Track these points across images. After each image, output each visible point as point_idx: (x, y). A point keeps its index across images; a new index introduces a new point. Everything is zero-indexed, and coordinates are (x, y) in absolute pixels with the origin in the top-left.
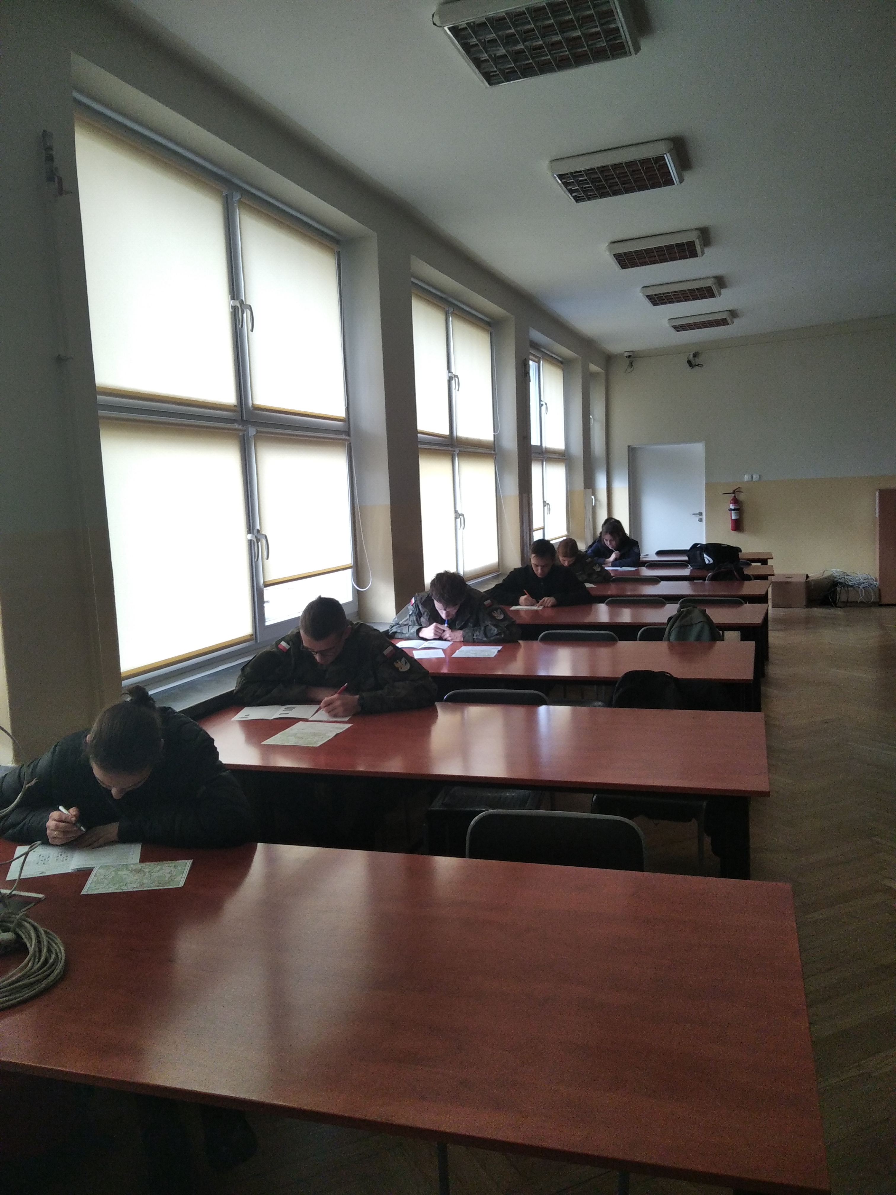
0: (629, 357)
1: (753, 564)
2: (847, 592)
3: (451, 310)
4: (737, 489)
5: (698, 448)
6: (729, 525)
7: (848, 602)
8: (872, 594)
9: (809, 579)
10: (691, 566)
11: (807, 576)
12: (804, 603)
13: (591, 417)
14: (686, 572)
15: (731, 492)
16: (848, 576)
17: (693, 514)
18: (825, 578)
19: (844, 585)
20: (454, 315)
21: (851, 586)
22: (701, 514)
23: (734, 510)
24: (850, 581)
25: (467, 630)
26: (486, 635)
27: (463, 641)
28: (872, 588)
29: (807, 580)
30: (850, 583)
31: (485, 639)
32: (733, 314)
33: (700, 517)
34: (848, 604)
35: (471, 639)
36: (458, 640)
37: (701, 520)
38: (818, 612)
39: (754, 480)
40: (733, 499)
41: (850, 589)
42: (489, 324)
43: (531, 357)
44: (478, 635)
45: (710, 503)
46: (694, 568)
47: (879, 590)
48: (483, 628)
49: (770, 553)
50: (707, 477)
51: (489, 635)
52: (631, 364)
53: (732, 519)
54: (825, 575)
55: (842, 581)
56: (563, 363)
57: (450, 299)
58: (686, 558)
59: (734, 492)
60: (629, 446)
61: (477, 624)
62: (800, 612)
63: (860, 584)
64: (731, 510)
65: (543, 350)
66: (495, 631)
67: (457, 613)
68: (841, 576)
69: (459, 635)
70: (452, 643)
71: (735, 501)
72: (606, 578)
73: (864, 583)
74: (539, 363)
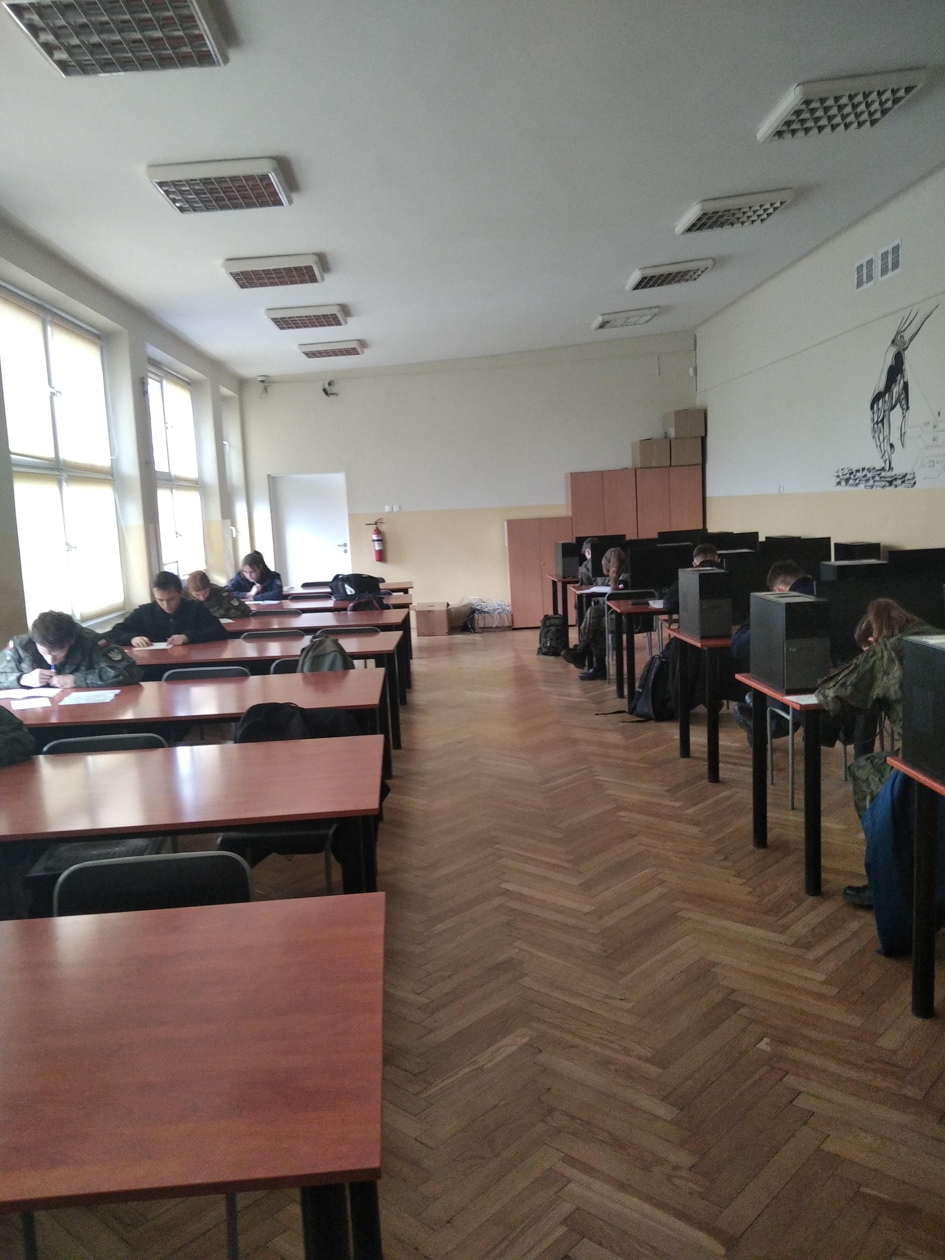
0: (263, 381)
1: (394, 594)
2: (484, 618)
3: (49, 318)
4: (378, 520)
5: (339, 479)
6: (373, 556)
7: (485, 628)
8: (506, 620)
9: (449, 608)
10: (335, 597)
11: (448, 605)
12: (446, 630)
13: (225, 442)
14: (330, 603)
15: (373, 522)
16: (485, 602)
17: (339, 546)
18: (464, 606)
19: (481, 612)
20: (53, 323)
21: (488, 613)
22: (345, 545)
23: (378, 540)
24: (486, 607)
25: (78, 674)
26: (101, 678)
27: (75, 687)
28: (505, 613)
29: (448, 608)
30: (486, 610)
31: (100, 683)
32: (363, 344)
33: (345, 548)
34: (486, 629)
35: (84, 684)
36: (68, 686)
37: (346, 551)
38: (459, 638)
39: (394, 510)
40: (375, 531)
41: (486, 615)
42: (98, 337)
43: (150, 375)
44: (92, 678)
45: (354, 533)
46: (338, 599)
47: (512, 615)
48: (97, 671)
49: (411, 583)
50: (350, 508)
51: (105, 678)
52: (266, 390)
53: (376, 550)
54: (464, 603)
55: (478, 608)
56: (189, 384)
57: (48, 306)
58: (329, 590)
59: (376, 523)
60: (269, 475)
61: (90, 667)
62: (443, 639)
63: (495, 610)
64: (374, 541)
65: (165, 368)
66: (112, 673)
67: (67, 657)
68: (479, 603)
69: (68, 680)
70: (62, 691)
71: (378, 532)
72: (245, 613)
73: (498, 609)
74: (161, 382)
